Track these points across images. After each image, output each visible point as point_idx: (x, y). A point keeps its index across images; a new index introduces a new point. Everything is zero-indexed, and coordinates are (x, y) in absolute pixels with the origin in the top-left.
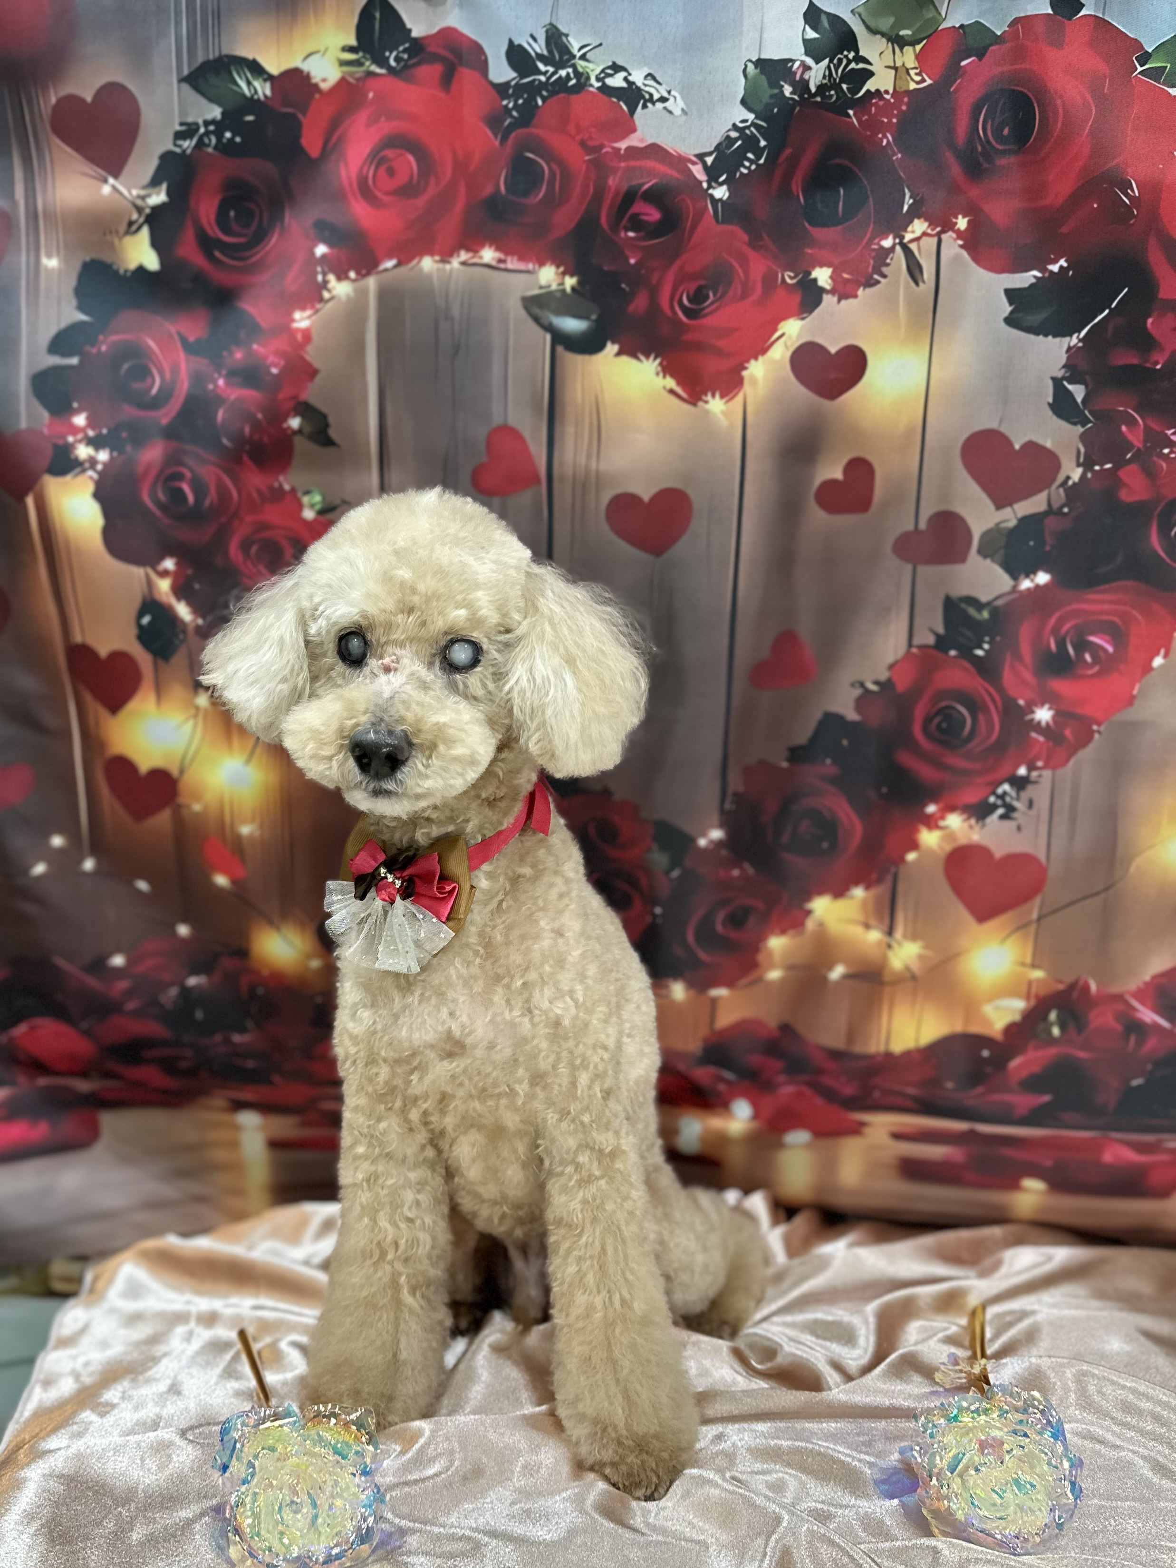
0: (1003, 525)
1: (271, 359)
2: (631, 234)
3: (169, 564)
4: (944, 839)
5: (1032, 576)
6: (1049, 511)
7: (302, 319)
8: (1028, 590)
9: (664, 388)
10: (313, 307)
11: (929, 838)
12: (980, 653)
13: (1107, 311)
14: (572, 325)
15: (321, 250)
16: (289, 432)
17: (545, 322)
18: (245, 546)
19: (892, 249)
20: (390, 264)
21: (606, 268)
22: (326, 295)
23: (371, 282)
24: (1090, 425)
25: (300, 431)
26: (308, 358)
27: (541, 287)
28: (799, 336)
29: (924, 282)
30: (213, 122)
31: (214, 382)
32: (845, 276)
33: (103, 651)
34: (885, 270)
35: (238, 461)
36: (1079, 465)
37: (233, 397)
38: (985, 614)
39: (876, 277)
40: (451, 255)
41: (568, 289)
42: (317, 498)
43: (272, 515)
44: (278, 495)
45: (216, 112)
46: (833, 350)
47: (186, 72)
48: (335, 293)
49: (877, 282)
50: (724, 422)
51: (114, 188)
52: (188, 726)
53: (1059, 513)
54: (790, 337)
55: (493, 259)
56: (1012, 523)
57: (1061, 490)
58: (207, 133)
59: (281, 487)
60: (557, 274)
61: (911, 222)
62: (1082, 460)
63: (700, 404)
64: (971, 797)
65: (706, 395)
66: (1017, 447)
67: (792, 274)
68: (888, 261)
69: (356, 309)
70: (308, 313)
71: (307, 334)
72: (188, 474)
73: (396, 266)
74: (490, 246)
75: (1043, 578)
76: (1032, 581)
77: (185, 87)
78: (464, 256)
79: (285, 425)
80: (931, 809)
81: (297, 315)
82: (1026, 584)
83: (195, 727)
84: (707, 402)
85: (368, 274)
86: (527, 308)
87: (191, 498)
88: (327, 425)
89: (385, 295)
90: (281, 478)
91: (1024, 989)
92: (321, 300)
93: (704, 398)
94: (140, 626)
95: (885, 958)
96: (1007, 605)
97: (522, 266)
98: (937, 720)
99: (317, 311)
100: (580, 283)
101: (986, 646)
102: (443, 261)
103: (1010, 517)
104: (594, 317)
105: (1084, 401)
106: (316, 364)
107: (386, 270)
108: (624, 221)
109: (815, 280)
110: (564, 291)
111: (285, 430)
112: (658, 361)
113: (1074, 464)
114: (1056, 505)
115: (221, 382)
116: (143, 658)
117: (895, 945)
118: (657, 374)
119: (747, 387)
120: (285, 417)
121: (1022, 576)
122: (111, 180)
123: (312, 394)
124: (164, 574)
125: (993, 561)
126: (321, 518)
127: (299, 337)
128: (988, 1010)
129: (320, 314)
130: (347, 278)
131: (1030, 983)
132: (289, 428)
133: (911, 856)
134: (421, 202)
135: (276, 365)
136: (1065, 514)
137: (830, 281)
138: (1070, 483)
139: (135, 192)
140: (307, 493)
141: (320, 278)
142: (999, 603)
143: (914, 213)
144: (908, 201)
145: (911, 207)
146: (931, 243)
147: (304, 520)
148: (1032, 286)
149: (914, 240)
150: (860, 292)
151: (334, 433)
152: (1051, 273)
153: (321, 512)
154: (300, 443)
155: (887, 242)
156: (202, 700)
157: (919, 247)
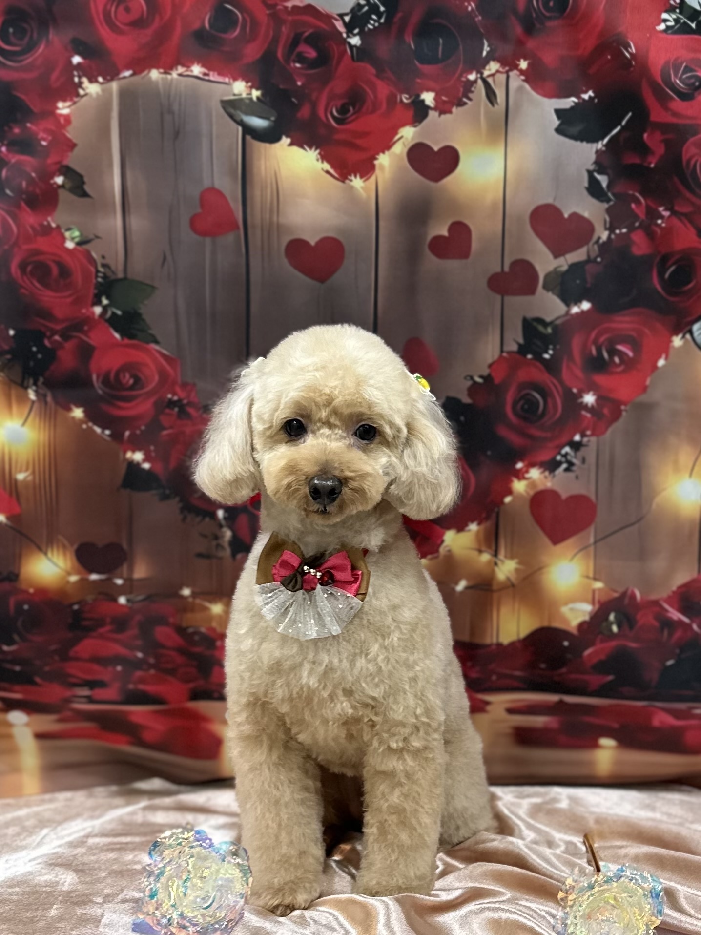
0: (559, 269)
1: (41, 135)
2: (298, 65)
4: (528, 486)
5: (579, 304)
6: (589, 261)
7: (64, 108)
8: (577, 314)
9: (322, 169)
10: (71, 100)
11: (519, 486)
12: (546, 356)
13: (619, 128)
14: (257, 122)
15: (76, 59)
16: (55, 186)
17: (238, 119)
18: (23, 267)
19: (475, 81)
20: (127, 73)
21: (281, 87)
22: (81, 92)
23: (115, 85)
24: (612, 203)
25: (62, 186)
26: (69, 135)
27: (234, 95)
28: (413, 138)
29: (497, 103)
32: (444, 98)
34: (471, 95)
35: (19, 207)
36: (606, 229)
37: (13, 161)
38: (549, 330)
39: (465, 100)
40: (171, 68)
41: (255, 99)
42: (76, 234)
43: (42, 244)
44: (47, 231)
46: (436, 149)
48: (88, 91)
49: (465, 104)
50: (363, 194)
53: (595, 261)
54: (407, 139)
55: (200, 73)
56: (565, 268)
57: (596, 247)
59: (50, 226)
60: (246, 87)
61: (487, 63)
62: (608, 225)
63: (347, 181)
64: (545, 456)
65: (350, 175)
66: (566, 216)
67: (407, 96)
68: (473, 89)
69: (103, 103)
70: (68, 104)
71: (67, 118)
73: (132, 75)
74: (198, 64)
75: (586, 305)
76: (579, 307)
78: (181, 69)
79: (52, 181)
80: (520, 465)
81: (60, 105)
82: (575, 310)
84: (351, 180)
85: (112, 79)
86: (224, 108)
88: (83, 183)
89: (124, 94)
90: (49, 219)
91: (590, 596)
92: (78, 95)
93: (349, 177)
95: (493, 573)
96: (564, 324)
97: (220, 79)
98: (522, 403)
99: (74, 103)
100: (263, 95)
101: (551, 352)
102: (166, 73)
103: (563, 263)
104: (273, 118)
105: (609, 186)
106: (75, 141)
107: (125, 78)
108: (293, 57)
109: (423, 101)
110: (251, 99)
111: (52, 185)
112: (318, 151)
113: (603, 228)
114: (593, 256)
115: (4, 150)
117: (499, 563)
118: (318, 160)
119: (378, 171)
120: (52, 177)
121: (572, 304)
123: (73, 160)
125: (554, 293)
126: (79, 248)
127: (62, 121)
128: (565, 610)
129: (78, 105)
130: (97, 81)
131: (594, 591)
132: (55, 183)
133: (508, 499)
134: (149, 32)
135: (44, 139)
136: (598, 263)
137: (433, 101)
138: (601, 241)
140: (69, 229)
142: (558, 322)
143: (491, 57)
144: (486, 49)
145: (488, 53)
146: (502, 78)
147: (67, 249)
148: (572, 108)
149: (489, 76)
150: (454, 110)
151: (87, 188)
152: (584, 100)
153: (79, 244)
154: (63, 195)
155: (472, 76)
157: (494, 80)
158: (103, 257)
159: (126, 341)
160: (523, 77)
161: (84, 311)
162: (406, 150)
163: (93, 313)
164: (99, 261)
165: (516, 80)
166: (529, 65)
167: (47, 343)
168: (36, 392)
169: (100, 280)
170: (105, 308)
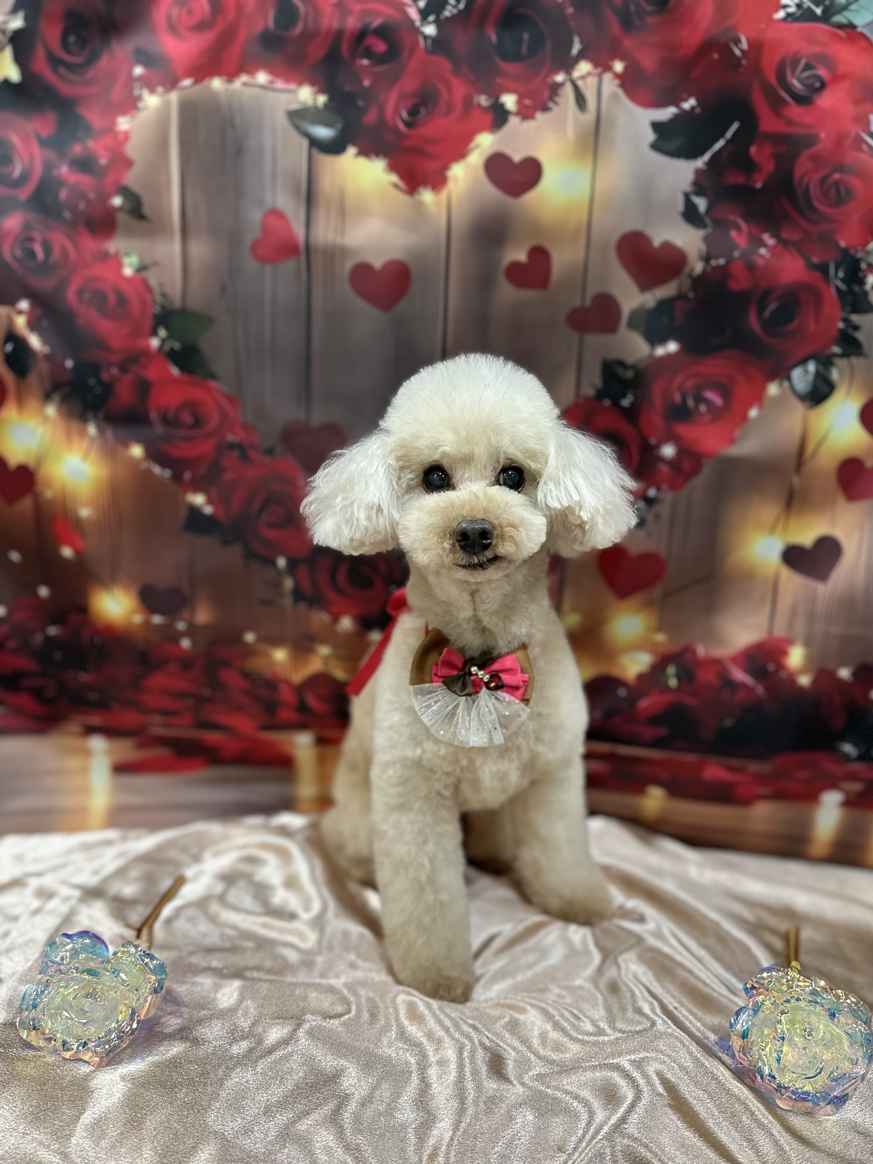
0: (645, 306)
1: (100, 152)
2: (365, 62)
3: (24, 305)
5: (665, 345)
6: (679, 297)
7: (124, 123)
8: (661, 355)
9: (390, 182)
10: (131, 114)
12: (625, 403)
13: (722, 141)
14: (323, 132)
15: (138, 70)
16: (113, 207)
17: (304, 130)
18: (81, 294)
20: (187, 82)
21: (346, 89)
22: (141, 105)
23: (174, 96)
24: (709, 230)
25: (121, 209)
26: (127, 152)
27: (300, 104)
28: (491, 147)
29: (587, 110)
31: (60, 169)
32: (528, 102)
34: (557, 99)
35: (76, 230)
36: (701, 260)
37: (73, 181)
38: (630, 374)
39: (550, 104)
40: (235, 77)
41: (320, 105)
42: (135, 259)
43: (100, 271)
44: (105, 256)
46: (517, 160)
48: (147, 104)
49: (550, 109)
50: (433, 210)
52: (41, 430)
53: (686, 296)
54: (483, 148)
55: (266, 81)
56: (653, 305)
57: (688, 281)
60: (312, 92)
61: (578, 63)
62: (704, 256)
63: (416, 195)
65: (420, 187)
66: (656, 245)
67: (485, 98)
68: (560, 92)
69: (163, 115)
70: (128, 118)
71: (126, 134)
72: (39, 237)
73: (192, 85)
74: (264, 70)
75: (672, 347)
76: (665, 348)
78: (244, 78)
79: (110, 203)
81: (120, 120)
82: (660, 351)
83: (46, 432)
84: (421, 194)
85: (172, 89)
86: (290, 119)
87: (41, 256)
88: (141, 205)
89: (183, 107)
90: (108, 244)
91: (651, 647)
92: (137, 109)
93: (418, 190)
94: (5, 352)
96: (647, 367)
97: (286, 87)
99: (134, 118)
100: (329, 100)
101: (630, 398)
102: (228, 81)
103: (651, 299)
104: (339, 127)
105: (707, 210)
106: (133, 157)
107: (185, 87)
108: (360, 52)
109: (503, 105)
110: (317, 107)
111: (110, 206)
112: (386, 161)
113: (696, 259)
114: (684, 291)
115: (65, 169)
116: (9, 378)
118: (385, 171)
119: (450, 185)
120: (109, 196)
121: (657, 346)
123: (130, 179)
124: (21, 312)
125: (639, 333)
126: (138, 275)
127: (121, 136)
128: (625, 660)
129: (137, 120)
130: (157, 92)
132: (113, 204)
134: (212, 34)
135: (104, 157)
136: (690, 299)
137: (515, 105)
138: (694, 274)
140: (127, 254)
141: (136, 91)
142: (640, 365)
143: (583, 55)
144: (576, 46)
145: (579, 51)
146: (593, 80)
147: (125, 276)
148: (671, 120)
149: (580, 77)
150: (539, 115)
151: (146, 210)
152: (685, 110)
153: (137, 271)
154: (122, 218)
155: (560, 78)
156: (51, 410)
157: (585, 84)
158: (161, 285)
159: (186, 376)
160: (617, 82)
161: (142, 343)
162: (483, 161)
163: (150, 346)
164: (157, 289)
165: (610, 85)
166: (626, 67)
167: (104, 375)
168: (97, 425)
169: (158, 309)
170: (163, 340)
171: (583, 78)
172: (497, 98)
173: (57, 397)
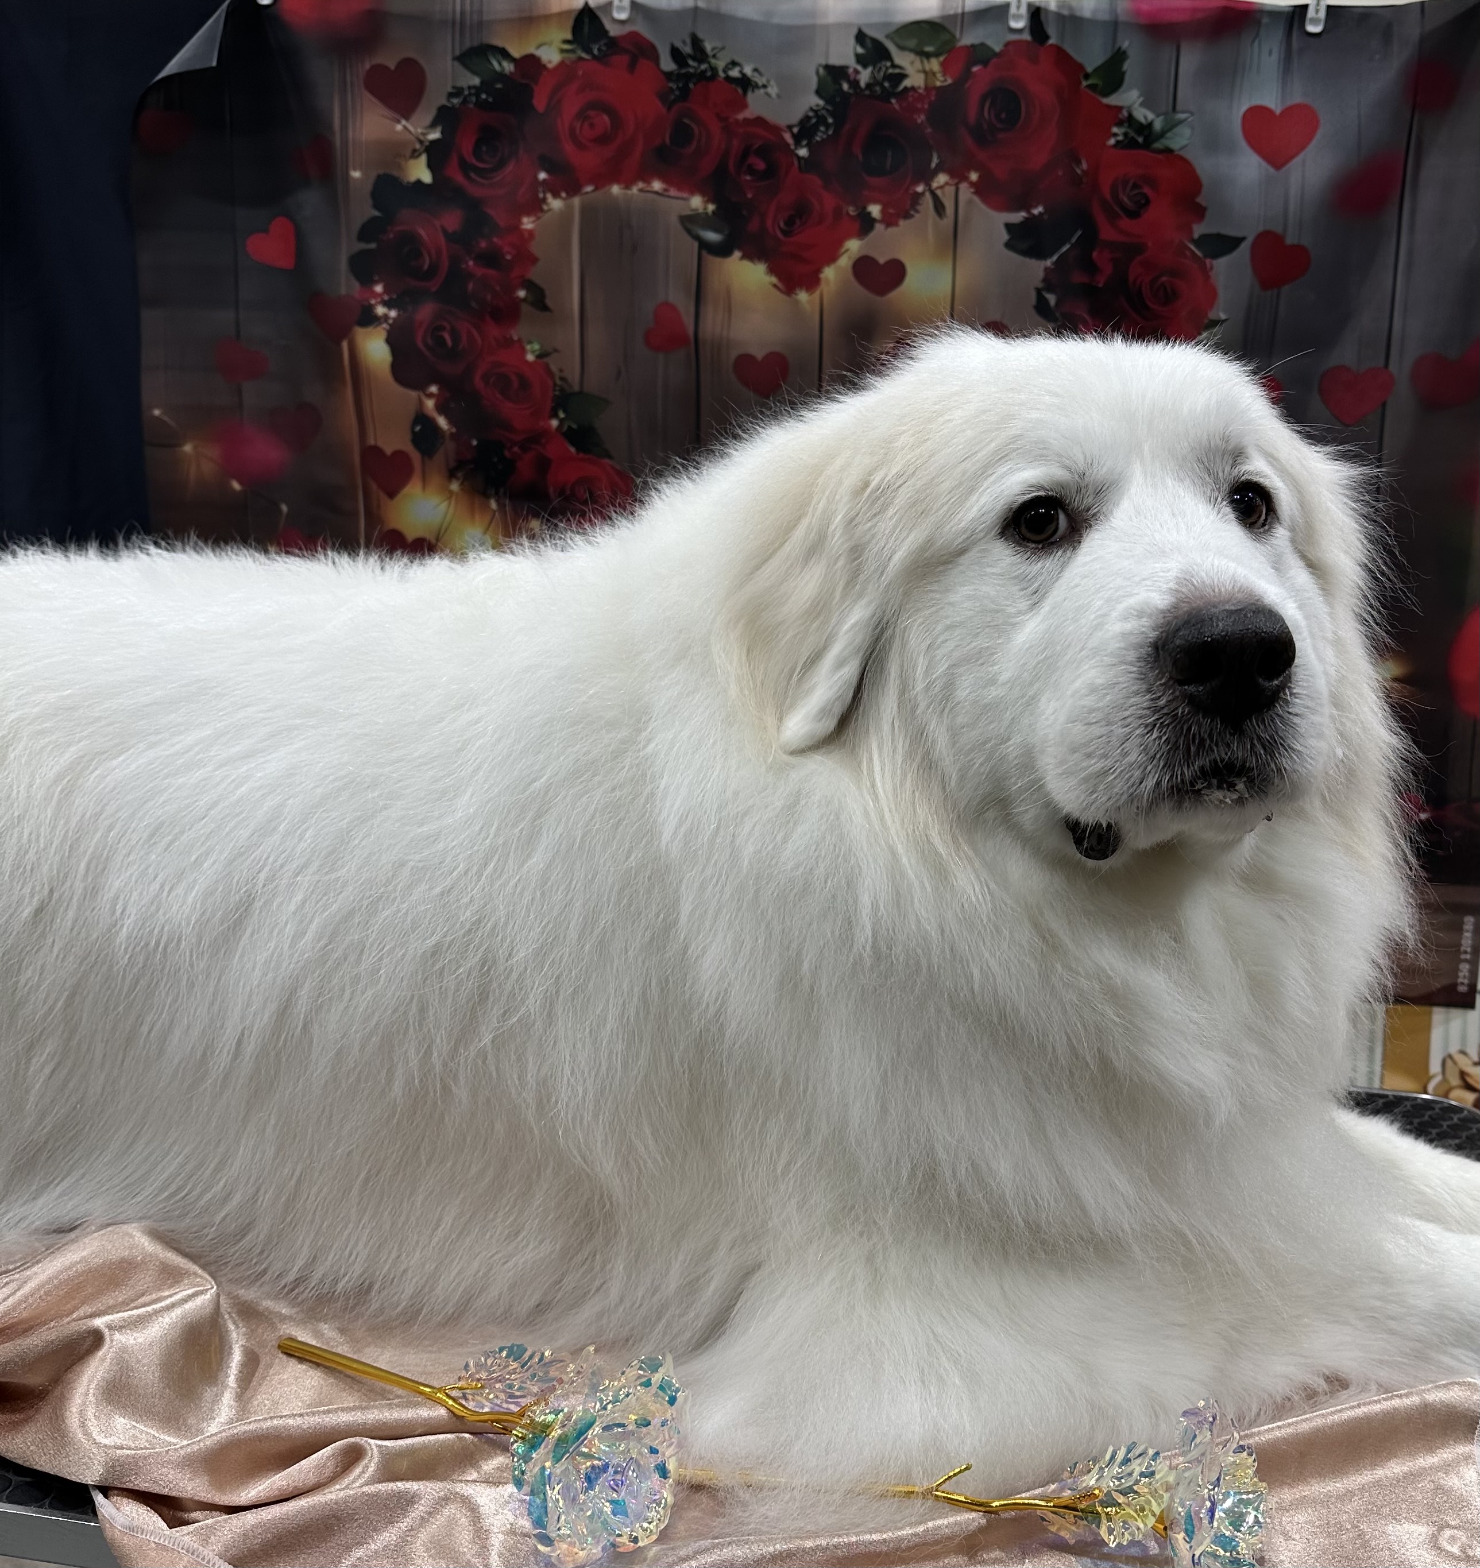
1: (506, 249)
2: (748, 178)
3: (434, 389)
7: (528, 223)
9: (770, 282)
10: (535, 215)
13: (1069, 244)
14: (712, 236)
15: (542, 176)
16: (518, 299)
17: (694, 234)
19: (923, 194)
20: (589, 189)
21: (733, 199)
22: (545, 207)
23: (576, 201)
24: (1059, 323)
25: (524, 300)
26: (531, 249)
27: (692, 210)
28: (858, 251)
29: (946, 217)
30: (475, 87)
31: (466, 263)
32: (891, 211)
33: (388, 450)
34: (917, 207)
35: (482, 319)
37: (479, 274)
39: (912, 212)
40: (632, 184)
41: (710, 213)
42: (536, 347)
43: (505, 356)
44: (508, 343)
45: (476, 81)
46: (881, 262)
47: (457, 53)
48: (552, 206)
49: (912, 216)
50: (808, 309)
51: (405, 127)
52: (444, 506)
54: (852, 252)
55: (660, 188)
58: (470, 94)
59: (511, 338)
60: (702, 201)
61: (936, 175)
63: (793, 295)
65: (796, 289)
67: (853, 209)
68: (920, 201)
69: (565, 217)
70: (532, 219)
71: (531, 233)
72: (448, 327)
73: (594, 190)
74: (657, 181)
77: (456, 63)
78: (640, 185)
79: (515, 295)
81: (525, 220)
83: (449, 506)
84: (797, 294)
85: (574, 195)
86: (681, 223)
87: (449, 342)
88: (544, 296)
89: (585, 209)
90: (511, 332)
92: (542, 210)
94: (413, 433)
97: (679, 194)
99: (538, 218)
100: (717, 208)
102: (626, 188)
104: (726, 232)
105: (1055, 306)
106: (537, 254)
107: (587, 193)
108: (743, 169)
109: (869, 213)
110: (707, 213)
111: (515, 298)
112: (766, 264)
115: (471, 263)
116: (415, 456)
118: (766, 274)
119: (822, 284)
120: (515, 290)
122: (404, 122)
123: (535, 274)
124: (430, 396)
126: (538, 360)
127: (526, 235)
129: (540, 220)
130: (559, 196)
132: (518, 297)
134: (612, 147)
135: (509, 253)
137: (879, 214)
139: (420, 131)
140: (530, 342)
141: (541, 195)
143: (940, 169)
144: (935, 161)
145: (937, 165)
146: (950, 190)
147: (527, 362)
148: (1022, 223)
149: (938, 188)
150: (901, 222)
151: (549, 302)
152: (1034, 215)
153: (539, 357)
154: (525, 308)
155: (920, 189)
156: (455, 486)
157: (943, 193)
158: (561, 371)
159: (581, 455)
160: (972, 190)
161: (542, 423)
162: (851, 263)
163: (550, 426)
164: (557, 374)
165: (966, 192)
166: (980, 177)
167: (507, 453)
168: (497, 501)
169: (557, 393)
170: (561, 421)
171: (941, 187)
172: (865, 208)
173: (460, 475)
